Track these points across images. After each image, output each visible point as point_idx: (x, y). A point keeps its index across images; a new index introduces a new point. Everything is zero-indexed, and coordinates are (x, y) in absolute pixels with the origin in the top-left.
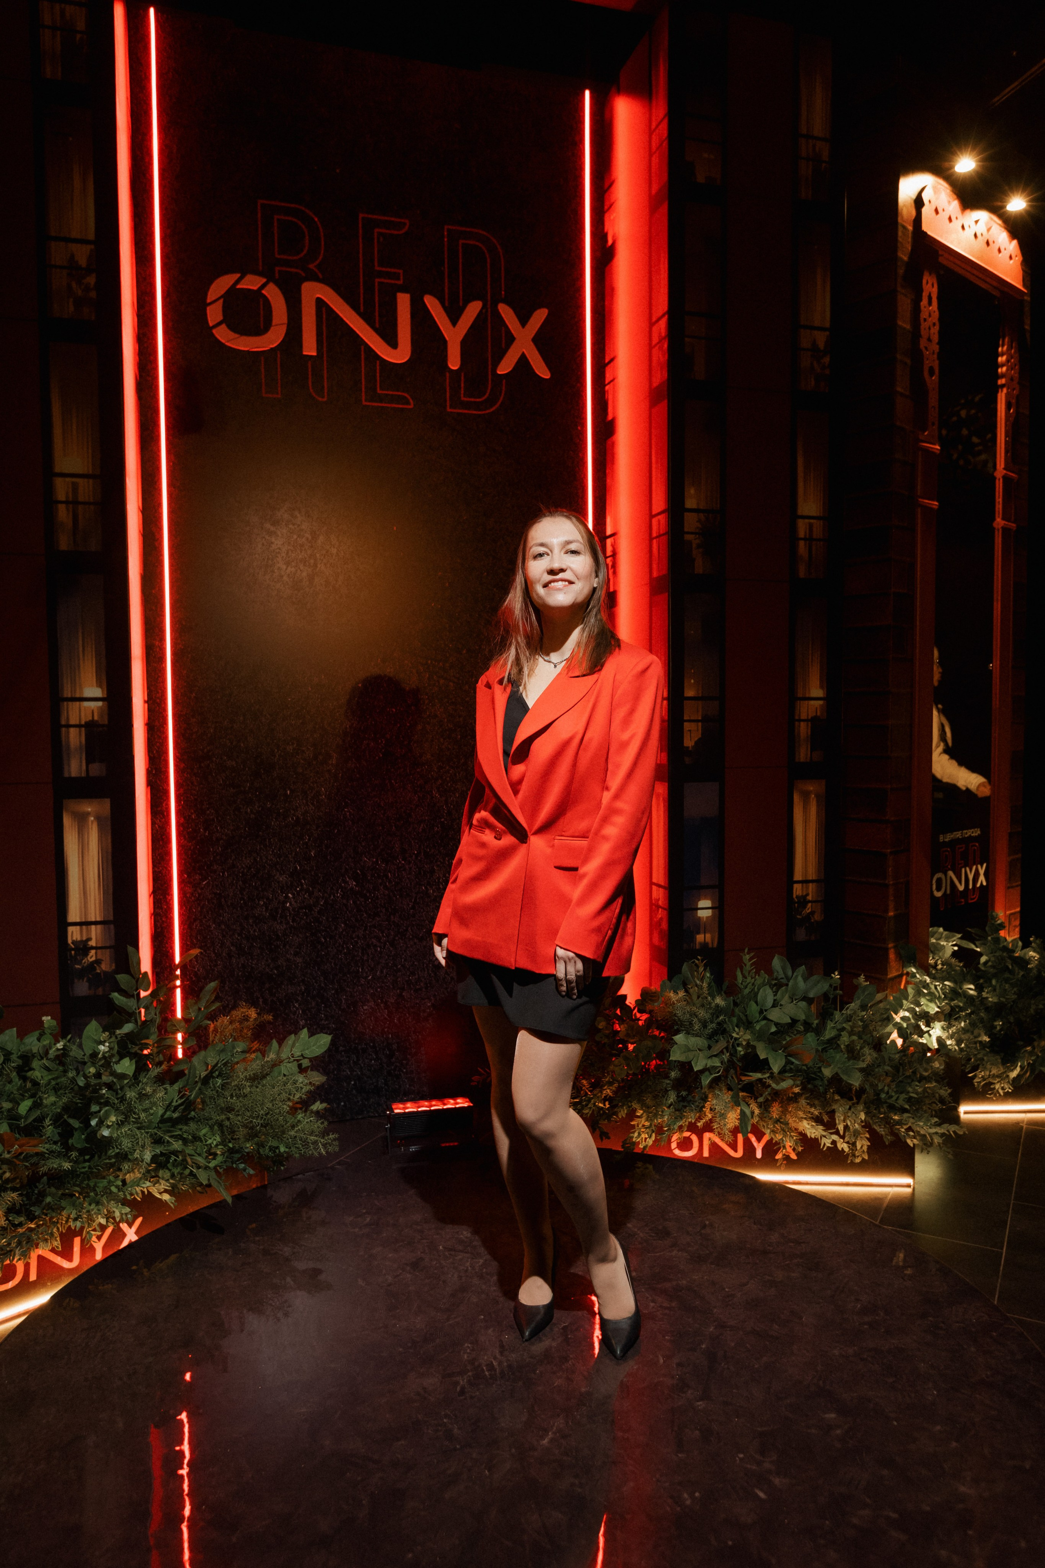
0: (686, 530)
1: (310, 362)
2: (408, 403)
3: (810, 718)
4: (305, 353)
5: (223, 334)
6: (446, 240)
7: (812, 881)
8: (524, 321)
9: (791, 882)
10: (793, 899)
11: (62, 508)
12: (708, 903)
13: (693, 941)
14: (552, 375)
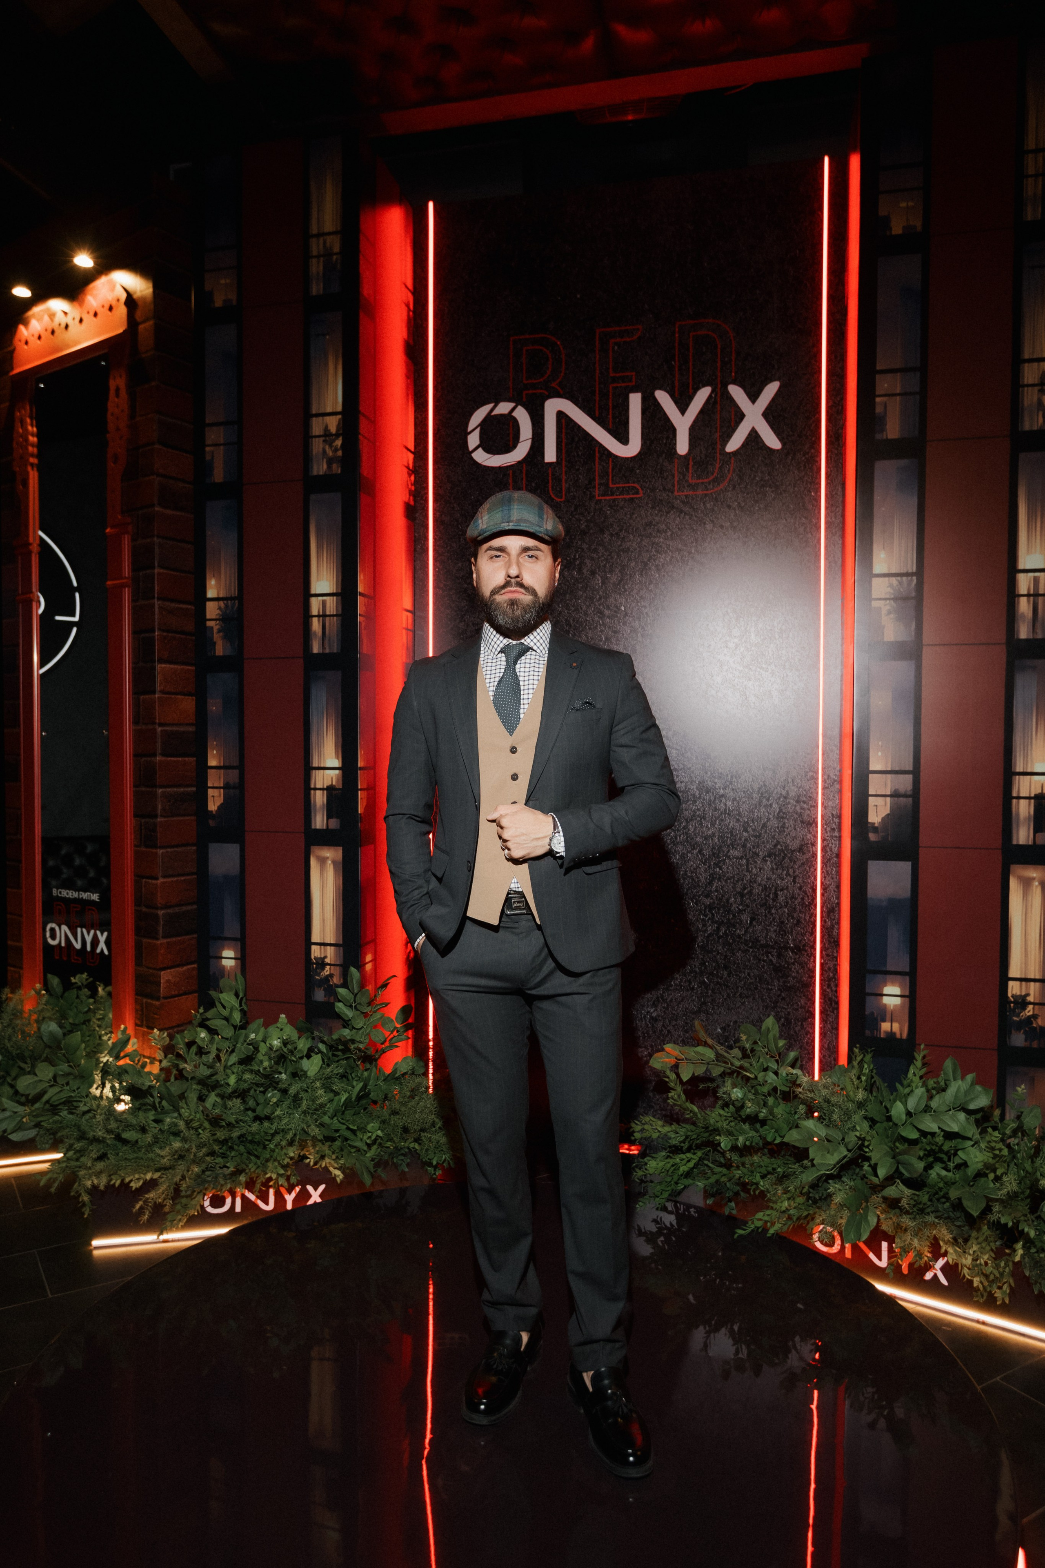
0: (873, 596)
1: (550, 468)
2: (637, 493)
3: (1032, 795)
4: (546, 461)
5: (481, 457)
6: (677, 335)
7: (1035, 980)
8: (753, 397)
9: (1004, 979)
10: (1008, 997)
11: (315, 620)
12: (896, 990)
13: (878, 1029)
14: (784, 444)
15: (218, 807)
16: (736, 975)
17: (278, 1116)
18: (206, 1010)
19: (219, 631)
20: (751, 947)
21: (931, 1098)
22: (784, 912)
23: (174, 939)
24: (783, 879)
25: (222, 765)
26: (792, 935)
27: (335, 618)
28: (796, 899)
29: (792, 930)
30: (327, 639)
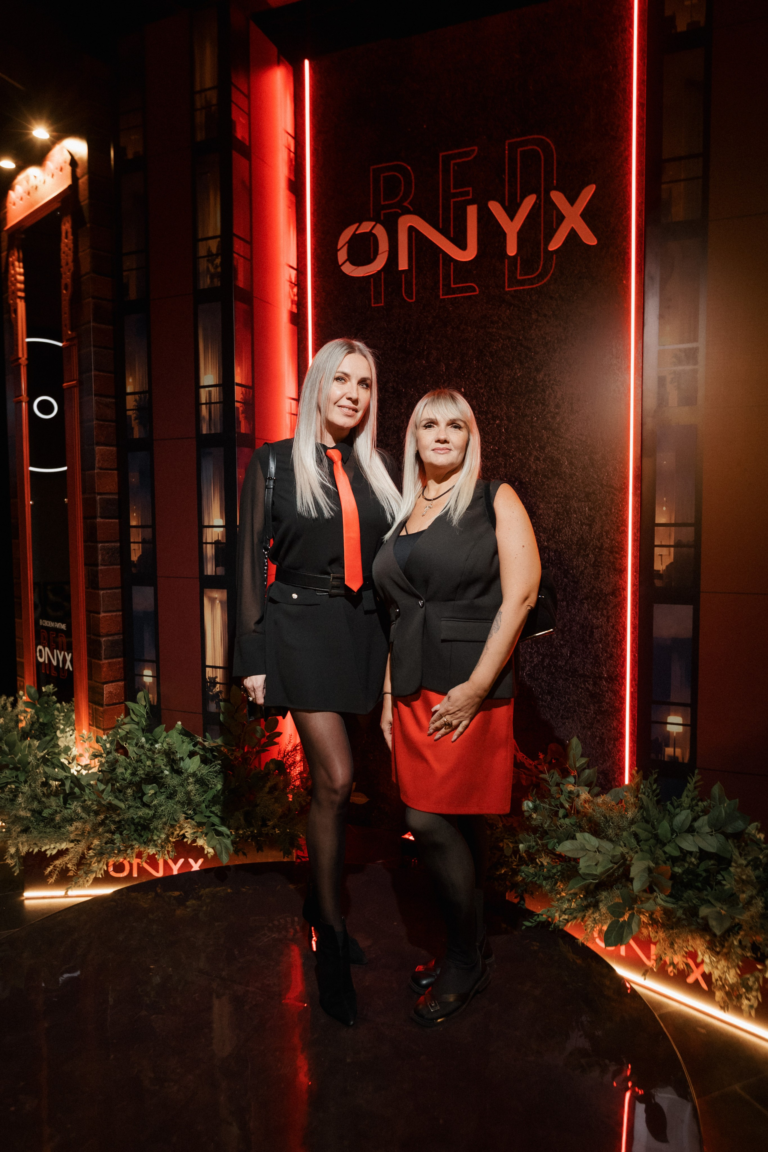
1: (403, 275)
2: (475, 291)
4: (400, 269)
5: (349, 269)
6: (507, 152)
8: (572, 201)
11: (204, 407)
12: (679, 720)
13: (662, 752)
14: (599, 240)
15: (139, 558)
16: (559, 700)
17: (155, 805)
18: (126, 716)
19: (136, 419)
20: (570, 677)
21: (695, 819)
22: (599, 647)
23: (114, 660)
24: (598, 619)
25: (140, 524)
26: (606, 667)
27: (218, 405)
28: (609, 636)
29: (605, 662)
30: (213, 421)
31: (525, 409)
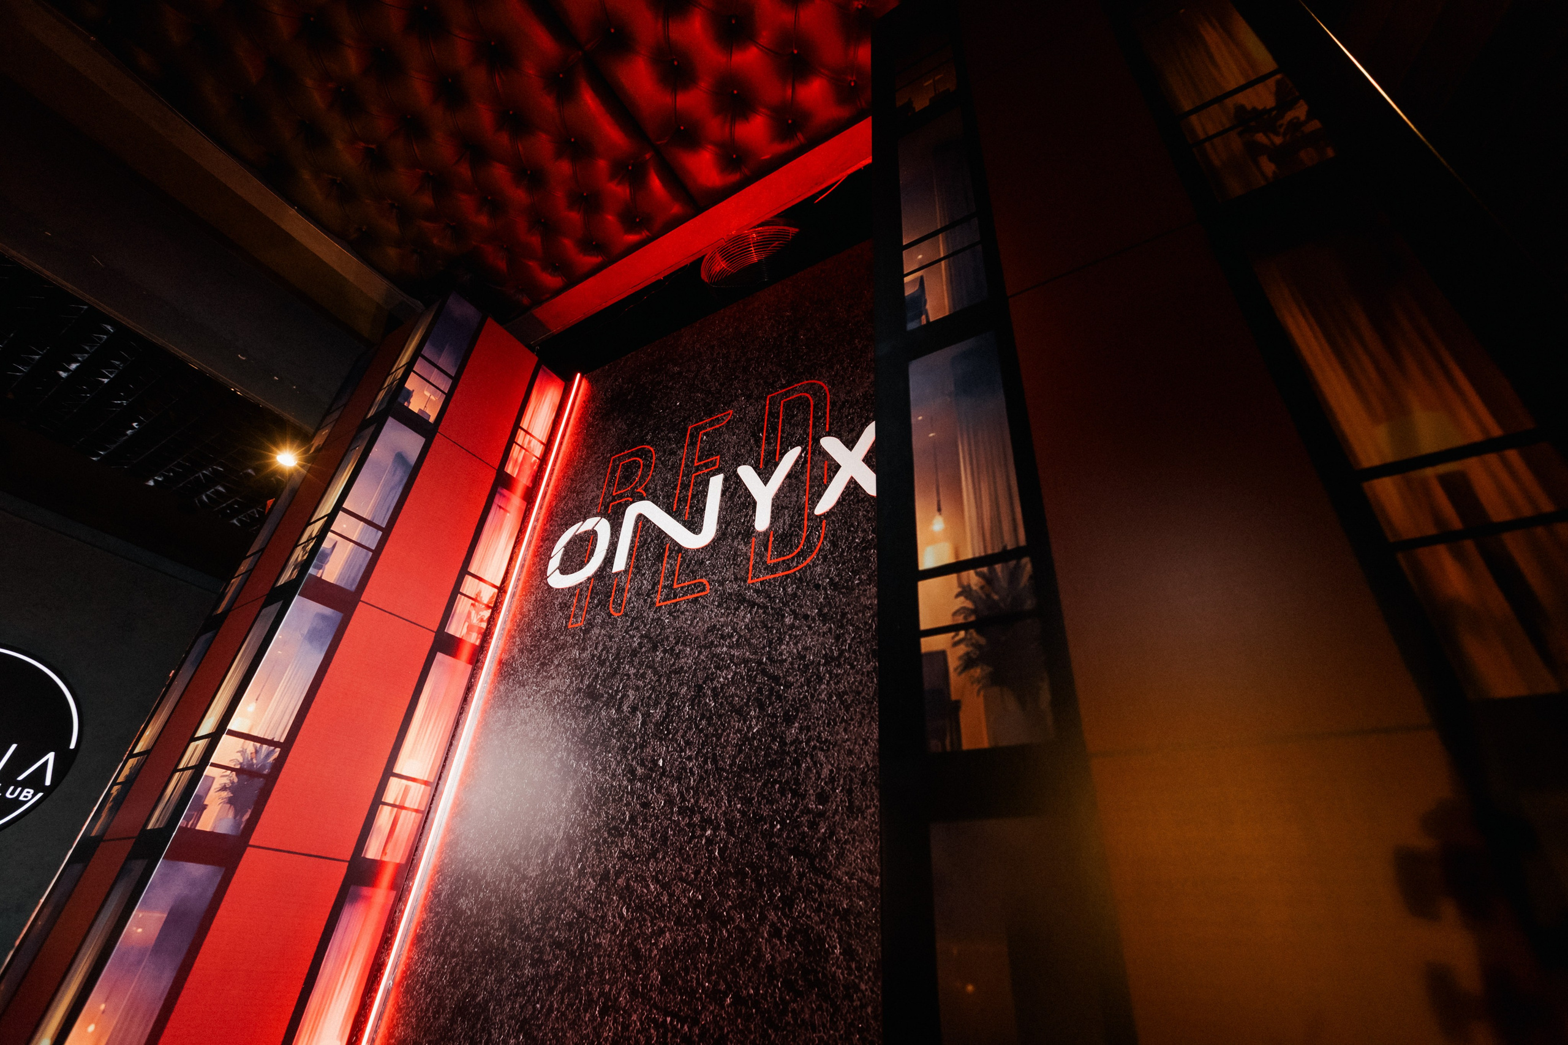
1: (616, 578)
2: (704, 589)
4: (615, 571)
5: (555, 580)
6: (767, 408)
8: (852, 444)
31: (759, 803)
